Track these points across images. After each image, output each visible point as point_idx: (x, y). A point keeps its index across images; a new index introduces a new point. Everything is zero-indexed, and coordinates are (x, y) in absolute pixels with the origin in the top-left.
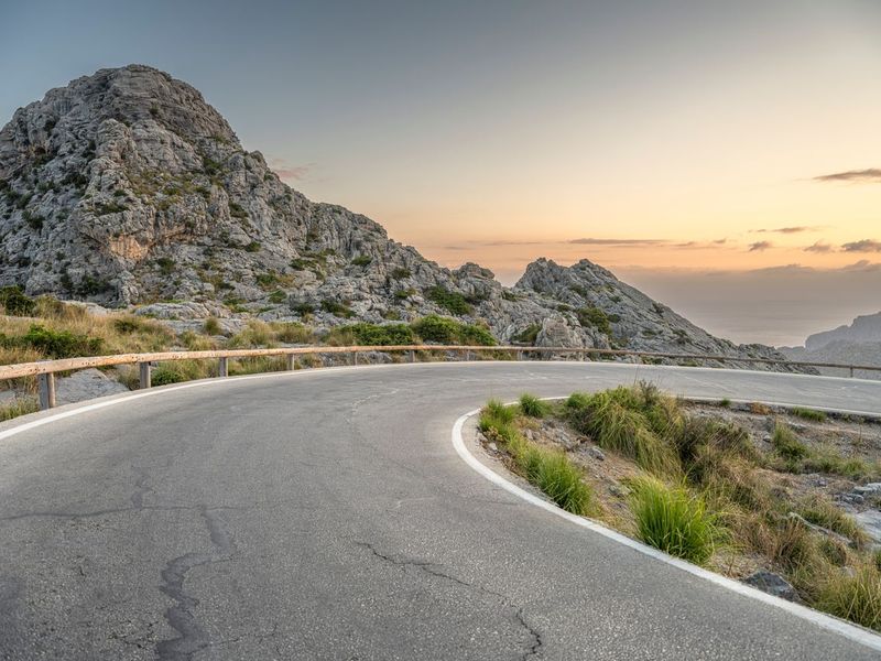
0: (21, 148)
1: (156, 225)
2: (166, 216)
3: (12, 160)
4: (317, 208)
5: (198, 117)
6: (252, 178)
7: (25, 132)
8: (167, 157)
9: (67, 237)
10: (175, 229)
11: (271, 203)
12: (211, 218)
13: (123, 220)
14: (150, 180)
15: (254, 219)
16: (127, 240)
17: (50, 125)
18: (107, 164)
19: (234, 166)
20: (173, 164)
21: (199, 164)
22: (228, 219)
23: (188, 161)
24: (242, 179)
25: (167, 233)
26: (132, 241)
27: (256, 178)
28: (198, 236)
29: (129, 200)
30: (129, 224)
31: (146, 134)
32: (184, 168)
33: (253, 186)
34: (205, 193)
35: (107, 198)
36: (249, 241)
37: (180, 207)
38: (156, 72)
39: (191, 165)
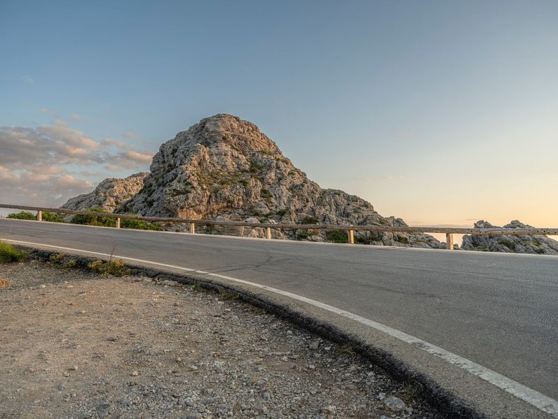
0: (161, 166)
1: (209, 202)
2: (216, 196)
3: (157, 172)
4: (324, 192)
5: (253, 140)
6: (280, 174)
7: (163, 156)
8: (227, 164)
9: (158, 210)
10: (221, 205)
11: (290, 189)
12: (245, 198)
13: (187, 198)
14: (213, 176)
15: (276, 198)
16: (188, 211)
17: (175, 151)
19: (270, 168)
20: (231, 168)
21: (247, 167)
22: (257, 198)
23: (241, 165)
24: (273, 174)
25: (215, 207)
26: (191, 212)
27: (283, 174)
28: (236, 209)
29: (193, 187)
30: (190, 201)
31: (216, 151)
32: (237, 169)
33: (280, 179)
34: (244, 183)
35: (180, 187)
36: (268, 211)
37: (226, 192)
38: (231, 117)
39: (242, 168)
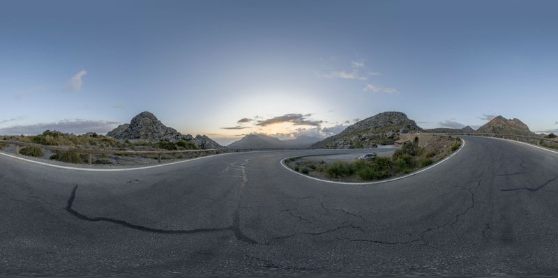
1: (146, 130)
4: (168, 128)
5: (153, 117)
11: (161, 127)
14: (146, 124)
15: (159, 129)
18: (141, 123)
19: (157, 123)
20: (149, 122)
21: (152, 123)
22: (155, 129)
27: (160, 124)
28: (151, 131)
29: (143, 127)
30: (143, 130)
31: (146, 119)
34: (153, 126)
35: (140, 127)
36: (158, 132)
37: (149, 128)
38: (149, 112)
